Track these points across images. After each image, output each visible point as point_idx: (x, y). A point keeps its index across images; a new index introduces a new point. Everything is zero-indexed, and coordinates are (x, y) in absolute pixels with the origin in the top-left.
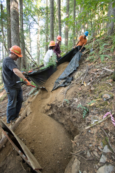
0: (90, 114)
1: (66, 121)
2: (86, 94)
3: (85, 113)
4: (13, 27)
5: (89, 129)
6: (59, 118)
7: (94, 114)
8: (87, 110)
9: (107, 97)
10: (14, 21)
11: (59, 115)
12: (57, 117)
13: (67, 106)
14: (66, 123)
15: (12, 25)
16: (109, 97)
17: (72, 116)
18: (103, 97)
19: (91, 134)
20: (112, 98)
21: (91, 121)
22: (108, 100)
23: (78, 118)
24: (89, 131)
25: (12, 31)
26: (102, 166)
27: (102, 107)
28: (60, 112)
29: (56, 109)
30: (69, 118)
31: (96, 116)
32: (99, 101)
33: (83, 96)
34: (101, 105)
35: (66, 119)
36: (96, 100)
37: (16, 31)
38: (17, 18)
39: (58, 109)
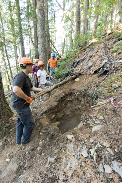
0: (98, 98)
1: (82, 106)
2: (99, 84)
3: (95, 98)
4: (40, 23)
5: (94, 107)
6: (76, 103)
7: (101, 99)
8: (97, 96)
9: (115, 86)
10: (41, 16)
11: (77, 101)
12: (75, 103)
13: (83, 93)
14: (82, 108)
15: (39, 20)
16: (117, 86)
17: (86, 101)
18: (112, 86)
19: (95, 110)
20: (120, 87)
21: (97, 103)
22: (115, 89)
23: (91, 103)
24: (94, 109)
25: (39, 27)
26: (96, 125)
27: (109, 94)
28: (78, 99)
29: (74, 97)
30: (84, 103)
31: (102, 100)
32: (108, 89)
33: (97, 86)
34: (109, 92)
35: (82, 104)
36: (106, 89)
37: (43, 27)
38: (43, 13)
39: (76, 96)
